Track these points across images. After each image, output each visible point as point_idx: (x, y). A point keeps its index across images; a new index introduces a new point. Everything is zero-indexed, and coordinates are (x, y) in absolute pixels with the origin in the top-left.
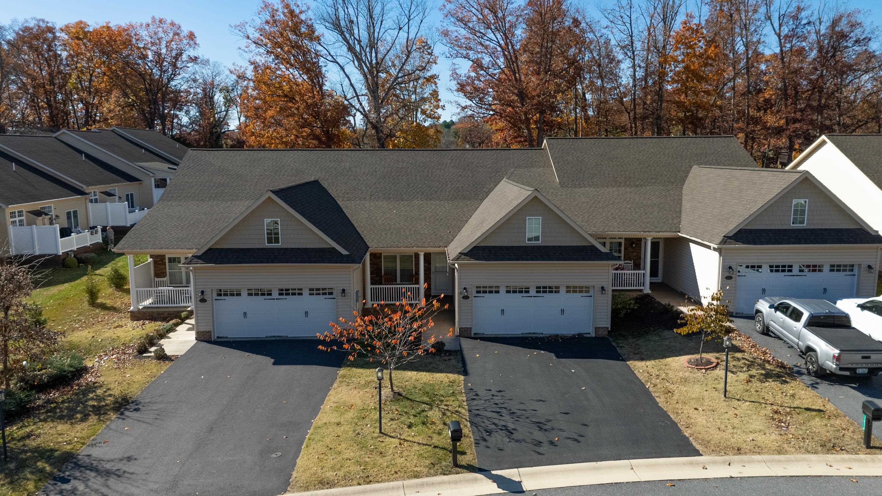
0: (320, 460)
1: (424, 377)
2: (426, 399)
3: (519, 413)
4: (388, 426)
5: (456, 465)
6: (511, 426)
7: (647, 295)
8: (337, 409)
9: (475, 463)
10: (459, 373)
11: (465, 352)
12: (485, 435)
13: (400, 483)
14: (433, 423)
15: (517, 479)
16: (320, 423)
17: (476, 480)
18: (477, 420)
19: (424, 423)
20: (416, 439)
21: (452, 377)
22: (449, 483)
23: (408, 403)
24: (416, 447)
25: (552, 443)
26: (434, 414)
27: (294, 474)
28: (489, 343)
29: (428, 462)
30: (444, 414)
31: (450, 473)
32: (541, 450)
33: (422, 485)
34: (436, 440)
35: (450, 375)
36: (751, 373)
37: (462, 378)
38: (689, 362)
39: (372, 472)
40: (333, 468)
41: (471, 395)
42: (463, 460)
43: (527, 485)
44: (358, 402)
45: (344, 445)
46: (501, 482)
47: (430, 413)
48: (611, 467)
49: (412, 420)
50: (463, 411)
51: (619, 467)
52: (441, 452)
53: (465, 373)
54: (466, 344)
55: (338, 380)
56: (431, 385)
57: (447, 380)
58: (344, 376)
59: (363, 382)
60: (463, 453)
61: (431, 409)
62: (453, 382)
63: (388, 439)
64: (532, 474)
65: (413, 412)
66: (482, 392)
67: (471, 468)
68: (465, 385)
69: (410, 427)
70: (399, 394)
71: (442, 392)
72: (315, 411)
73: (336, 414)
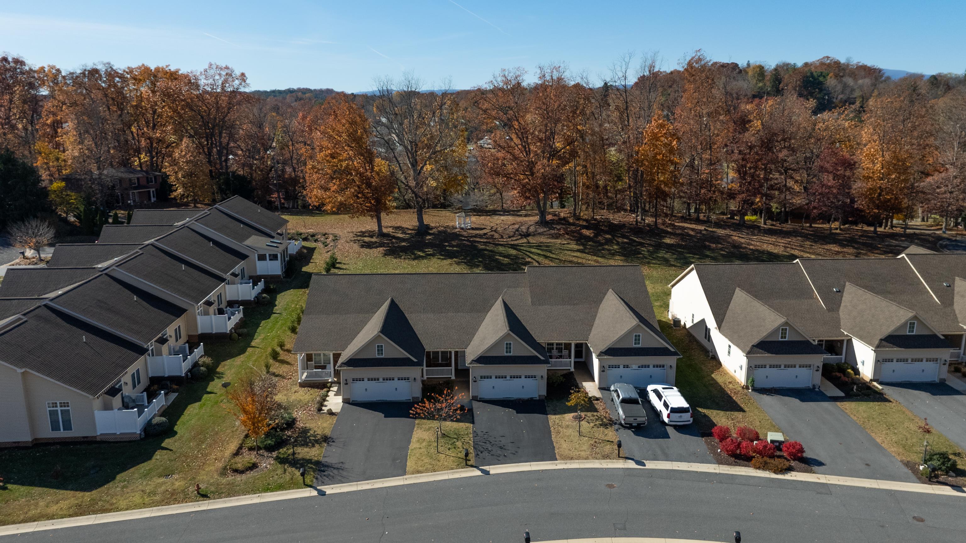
0: (416, 463)
1: (455, 425)
2: (455, 436)
3: (493, 443)
4: (441, 449)
5: (467, 465)
6: (490, 449)
7: (572, 372)
8: (418, 441)
9: (474, 464)
10: (470, 423)
11: (474, 410)
12: (479, 453)
13: (446, 472)
14: (459, 448)
15: (488, 470)
16: (413, 448)
17: (473, 470)
18: (476, 446)
19: (455, 448)
20: (452, 455)
21: (467, 425)
22: (464, 471)
23: (448, 438)
24: (452, 458)
25: (505, 456)
26: (459, 444)
27: (407, 469)
28: (486, 404)
29: (456, 464)
30: (463, 444)
31: (464, 468)
32: (499, 459)
33: (454, 472)
34: (459, 455)
35: (466, 424)
36: (596, 423)
37: (472, 425)
38: (573, 417)
39: (436, 468)
40: (421, 466)
41: (475, 434)
42: (469, 463)
43: (492, 472)
44: (427, 438)
45: (424, 457)
46: (483, 471)
47: (457, 443)
48: (523, 465)
49: (450, 446)
50: (471, 442)
51: (526, 465)
52: (461, 460)
53: (473, 422)
54: (475, 404)
55: (416, 426)
56: (458, 429)
57: (465, 427)
58: (418, 424)
59: (427, 427)
60: (470, 460)
61: (458, 441)
62: (467, 428)
63: (441, 455)
64: (493, 468)
65: (450, 443)
66: (479, 433)
67: (472, 466)
68: (473, 429)
69: (449, 449)
70: (444, 434)
71: (462, 433)
72: (409, 442)
73: (418, 444)
